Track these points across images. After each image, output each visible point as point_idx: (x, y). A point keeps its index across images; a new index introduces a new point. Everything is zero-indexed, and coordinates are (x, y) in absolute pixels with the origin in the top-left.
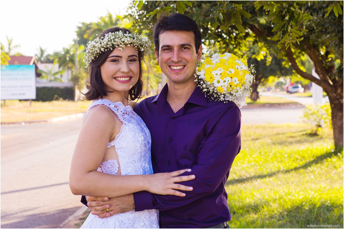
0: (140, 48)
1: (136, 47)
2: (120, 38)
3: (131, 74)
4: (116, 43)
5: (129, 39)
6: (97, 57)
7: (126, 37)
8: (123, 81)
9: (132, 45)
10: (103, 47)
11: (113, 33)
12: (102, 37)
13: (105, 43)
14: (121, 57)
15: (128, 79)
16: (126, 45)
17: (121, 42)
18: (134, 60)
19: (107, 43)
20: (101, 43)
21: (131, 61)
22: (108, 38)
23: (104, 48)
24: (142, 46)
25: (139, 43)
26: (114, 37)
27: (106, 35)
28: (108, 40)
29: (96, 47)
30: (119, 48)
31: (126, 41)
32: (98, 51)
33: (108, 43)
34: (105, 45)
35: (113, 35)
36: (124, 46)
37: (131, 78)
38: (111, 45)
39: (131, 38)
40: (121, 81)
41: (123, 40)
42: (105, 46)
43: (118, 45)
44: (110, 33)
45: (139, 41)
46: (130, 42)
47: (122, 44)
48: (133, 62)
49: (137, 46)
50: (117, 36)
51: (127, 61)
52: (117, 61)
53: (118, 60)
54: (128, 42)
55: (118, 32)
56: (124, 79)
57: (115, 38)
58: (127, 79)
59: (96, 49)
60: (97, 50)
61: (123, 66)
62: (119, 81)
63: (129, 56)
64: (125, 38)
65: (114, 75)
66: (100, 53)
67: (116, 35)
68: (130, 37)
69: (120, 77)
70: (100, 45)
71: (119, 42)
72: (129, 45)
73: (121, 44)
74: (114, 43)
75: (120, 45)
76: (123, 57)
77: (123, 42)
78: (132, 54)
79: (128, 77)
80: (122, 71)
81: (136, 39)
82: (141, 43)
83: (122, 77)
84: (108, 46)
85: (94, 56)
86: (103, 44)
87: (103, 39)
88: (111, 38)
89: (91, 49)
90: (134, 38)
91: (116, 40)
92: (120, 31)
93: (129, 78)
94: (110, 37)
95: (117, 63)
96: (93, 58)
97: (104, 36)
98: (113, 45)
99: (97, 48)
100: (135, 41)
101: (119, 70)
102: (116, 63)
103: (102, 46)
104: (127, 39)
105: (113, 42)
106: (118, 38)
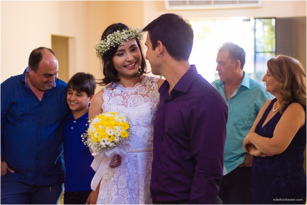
2: (119, 37)
11: (112, 34)
14: (124, 50)
15: (134, 64)
17: (120, 40)
18: (135, 49)
20: (106, 45)
21: (132, 50)
26: (114, 38)
27: (108, 37)
28: (110, 41)
31: (124, 38)
35: (113, 37)
37: (136, 62)
41: (121, 38)
47: (122, 40)
51: (130, 51)
53: (123, 53)
54: (126, 38)
55: (116, 33)
61: (128, 56)
63: (130, 47)
67: (115, 35)
72: (128, 40)
77: (123, 39)
78: (132, 44)
80: (128, 60)
84: (112, 45)
87: (106, 41)
90: (130, 33)
91: (117, 39)
94: (111, 38)
98: (115, 44)
102: (122, 56)
104: (124, 36)
106: (118, 37)
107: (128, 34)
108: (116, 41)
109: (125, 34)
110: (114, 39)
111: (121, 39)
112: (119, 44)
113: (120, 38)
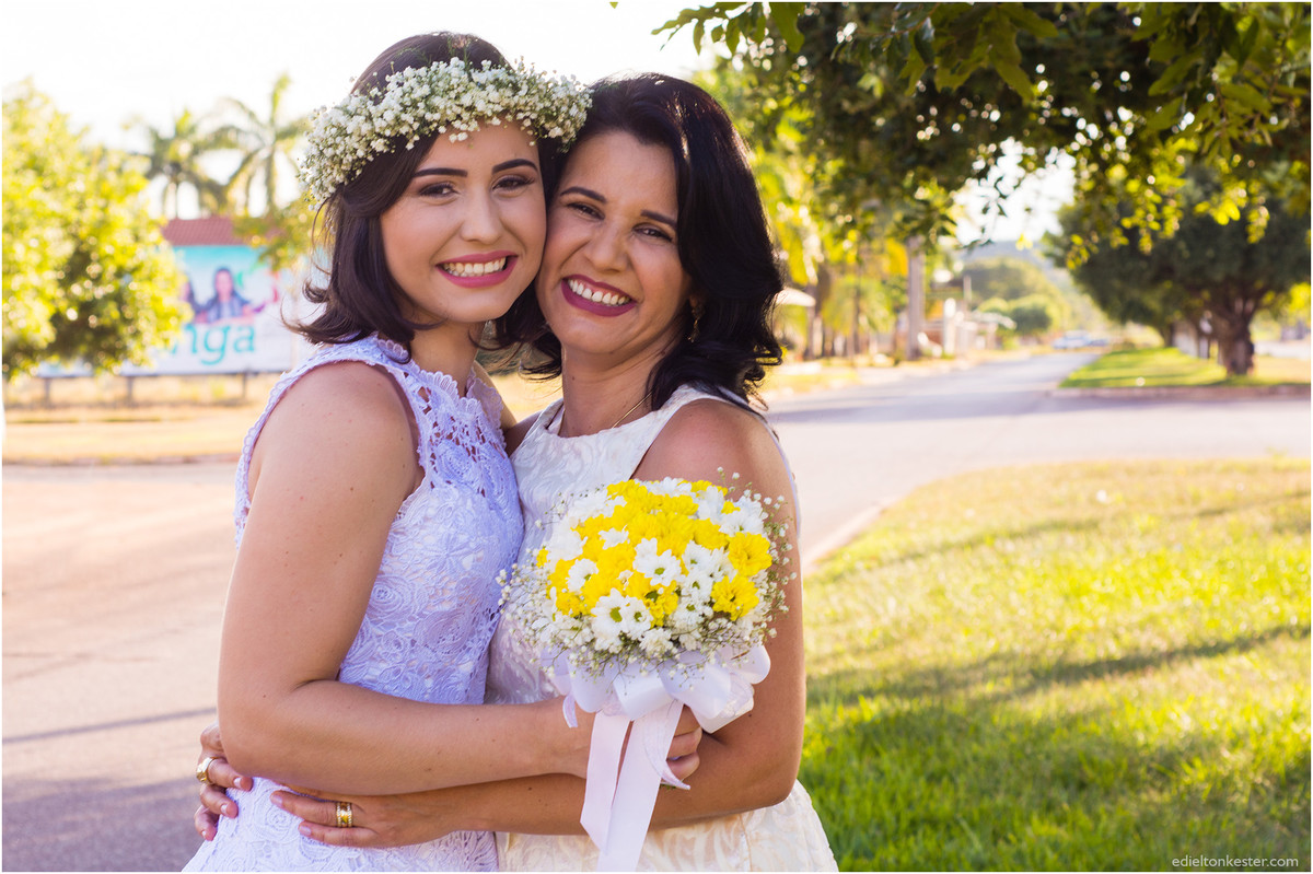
0: (547, 126)
1: (527, 123)
2: (453, 94)
3: (510, 246)
4: (437, 116)
5: (494, 95)
6: (358, 173)
7: (483, 87)
8: (476, 277)
9: (509, 117)
10: (379, 136)
11: (423, 71)
12: (375, 91)
13: (389, 116)
14: (461, 173)
15: (496, 266)
16: (481, 119)
17: (459, 110)
18: (522, 182)
19: (397, 118)
20: (369, 118)
21: (505, 184)
22: (399, 92)
23: (385, 137)
24: (551, 118)
25: (538, 109)
26: (426, 90)
27: (392, 79)
28: (401, 104)
29: (351, 135)
30: (453, 138)
31: (480, 106)
32: (361, 153)
33: (404, 117)
34: (388, 126)
35: (420, 83)
36: (474, 125)
37: (510, 260)
38: (416, 126)
39: (501, 90)
40: (468, 278)
41: (466, 100)
42: (388, 133)
43: (448, 124)
44: (409, 71)
45: (541, 100)
46: (499, 108)
47: (466, 116)
48: (518, 191)
49: (532, 121)
50: (441, 84)
51: (491, 188)
52: (445, 191)
53: (449, 187)
54: (491, 106)
55: (442, 65)
56: (478, 269)
57: (433, 93)
58: (491, 267)
59: (352, 142)
60: (356, 146)
61: (475, 215)
62: (459, 277)
63: (498, 168)
64: (475, 91)
65: (438, 251)
66: (370, 158)
67: (434, 78)
68: (498, 84)
69: (464, 261)
70: (366, 128)
71: (449, 112)
72: (496, 121)
73: (459, 117)
74: (429, 116)
75: (457, 124)
76: (470, 174)
77: (471, 108)
78: (511, 157)
79: (499, 258)
80: (469, 233)
81: (525, 88)
82: (548, 104)
83: (473, 261)
84: (404, 130)
85: (344, 171)
86: (379, 123)
87: (377, 101)
88: (415, 96)
89: (330, 141)
90: (516, 88)
91: (437, 101)
92: (454, 60)
93: (503, 262)
94: (409, 90)
95: (447, 199)
96: (340, 178)
97: (383, 85)
98: (424, 123)
99: (355, 138)
100: (523, 102)
101: (457, 232)
102: (439, 199)
103: (377, 130)
104: (484, 94)
105: (421, 112)
106: (446, 92)
107: (509, 93)
108: (432, 109)
109: (490, 88)
110: (426, 98)
111: (459, 105)
112: (442, 130)
113: (457, 98)
